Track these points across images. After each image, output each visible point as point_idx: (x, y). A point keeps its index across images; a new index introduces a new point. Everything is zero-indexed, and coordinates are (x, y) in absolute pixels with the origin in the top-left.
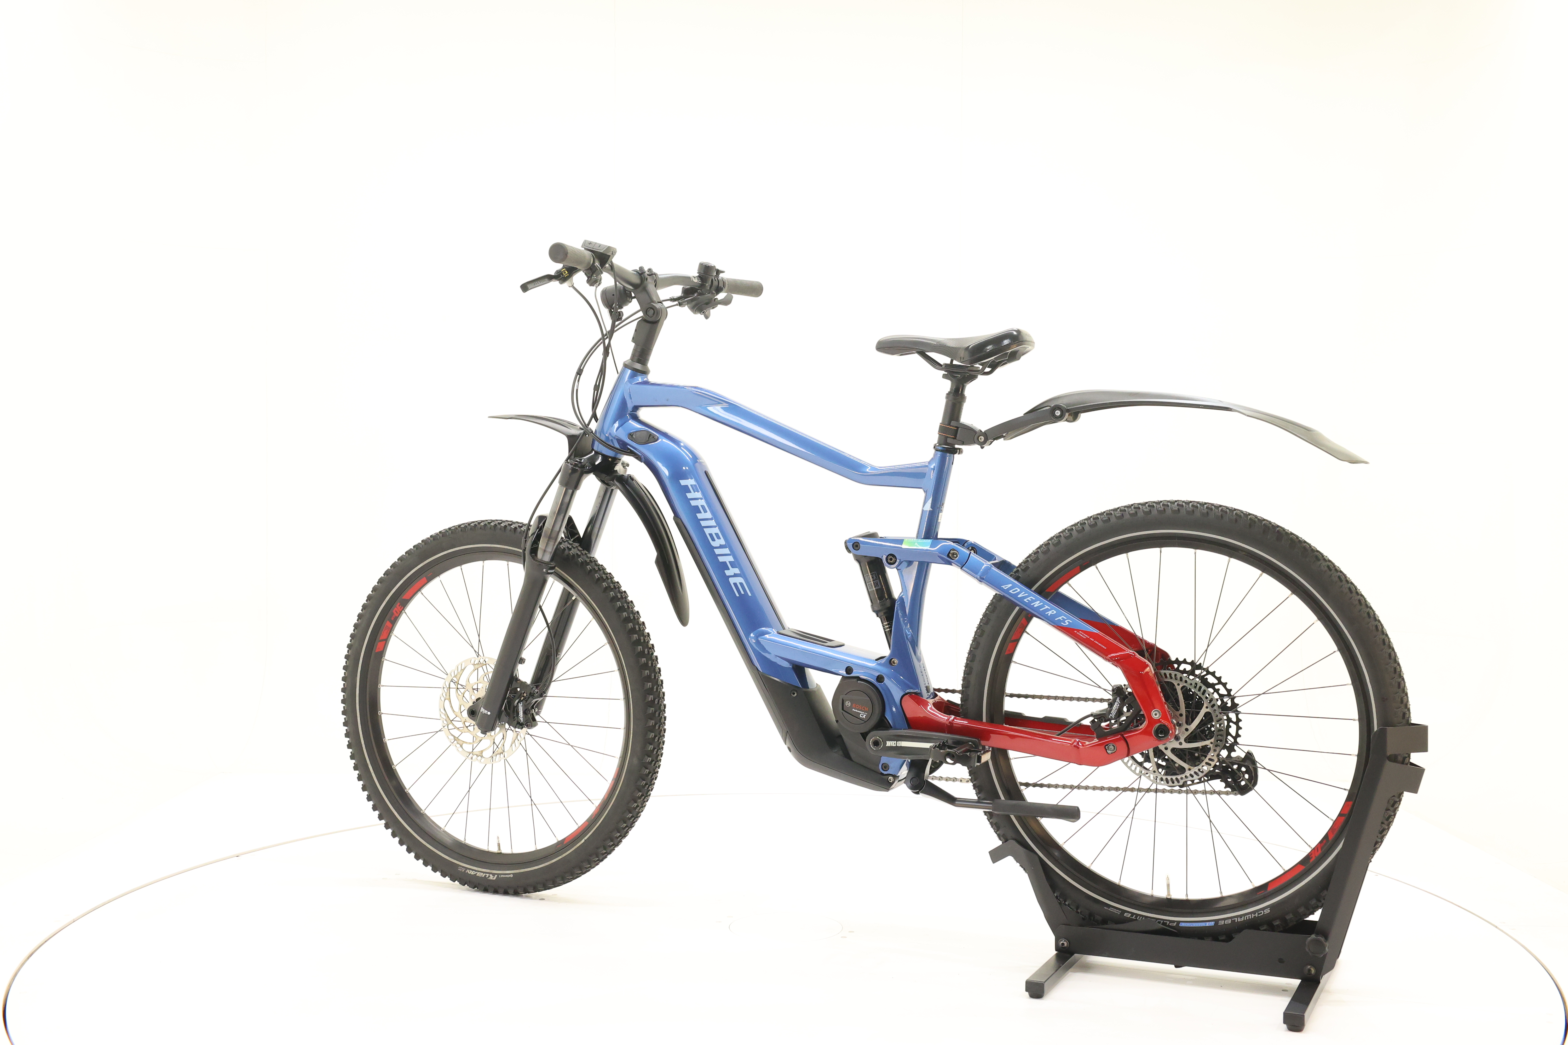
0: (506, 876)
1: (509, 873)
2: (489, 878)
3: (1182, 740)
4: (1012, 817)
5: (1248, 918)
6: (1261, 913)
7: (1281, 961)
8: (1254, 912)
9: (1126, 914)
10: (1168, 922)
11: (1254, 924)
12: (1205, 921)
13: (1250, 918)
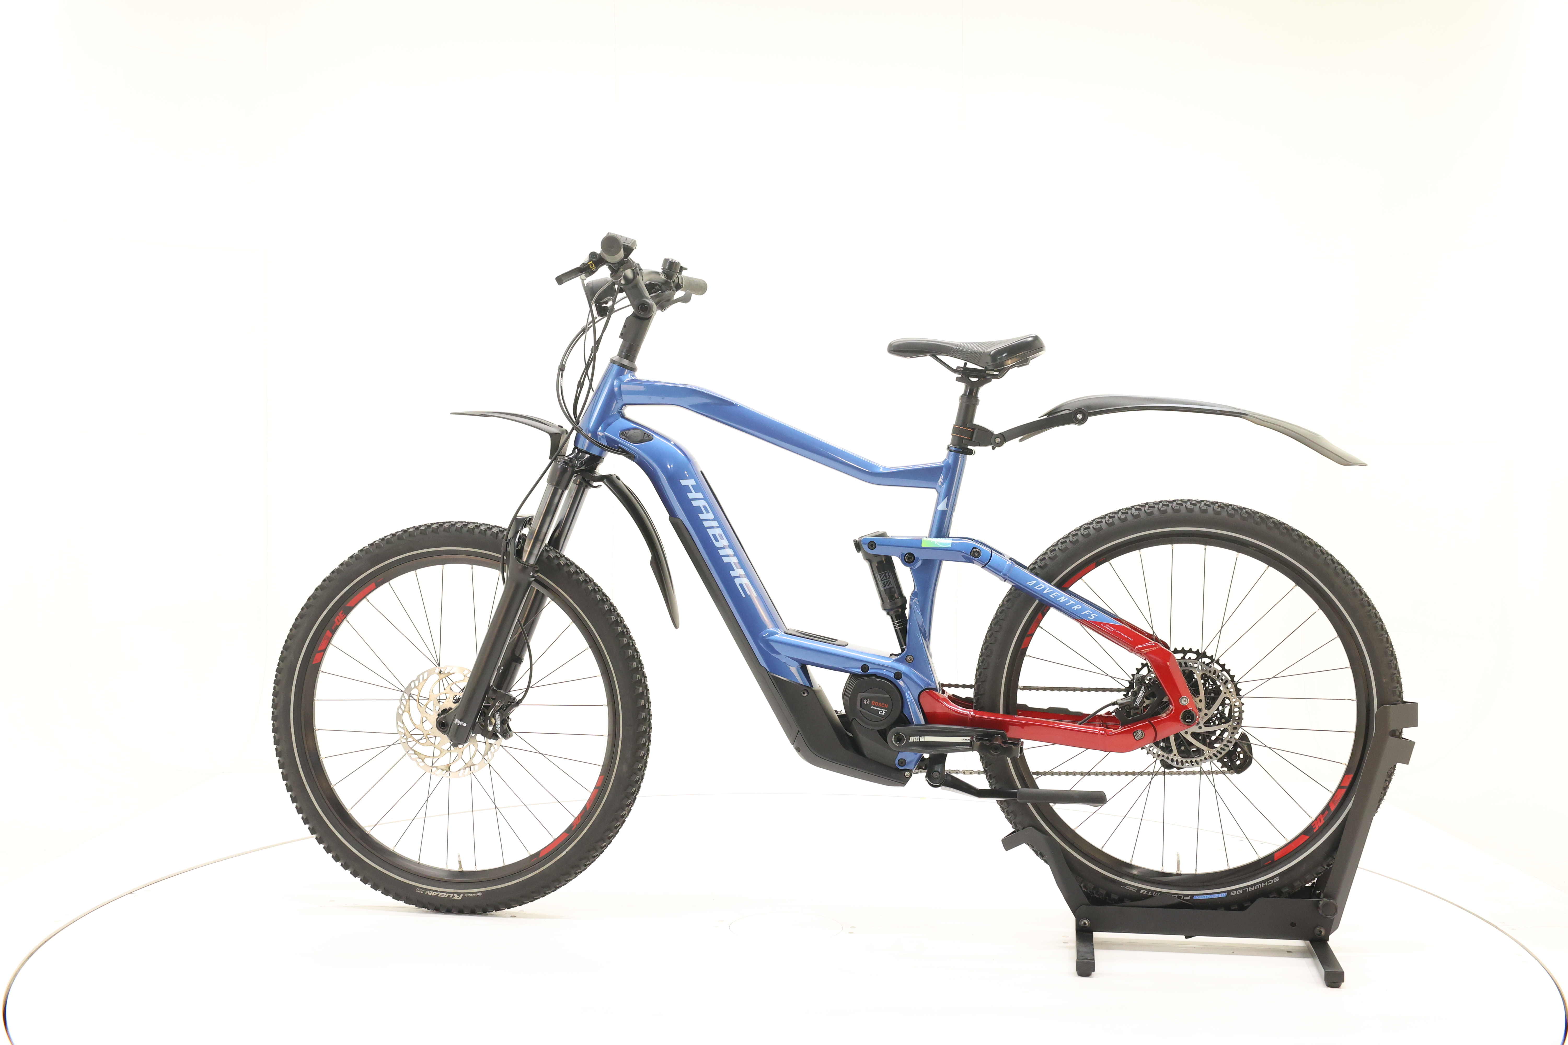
0: (474, 895)
1: (477, 891)
2: (454, 898)
3: (1202, 724)
4: (1029, 804)
5: (1258, 888)
6: (1271, 882)
7: (1293, 924)
8: (1264, 881)
9: (1141, 891)
10: (1183, 896)
11: (1264, 893)
12: (1218, 893)
13: (1261, 887)
